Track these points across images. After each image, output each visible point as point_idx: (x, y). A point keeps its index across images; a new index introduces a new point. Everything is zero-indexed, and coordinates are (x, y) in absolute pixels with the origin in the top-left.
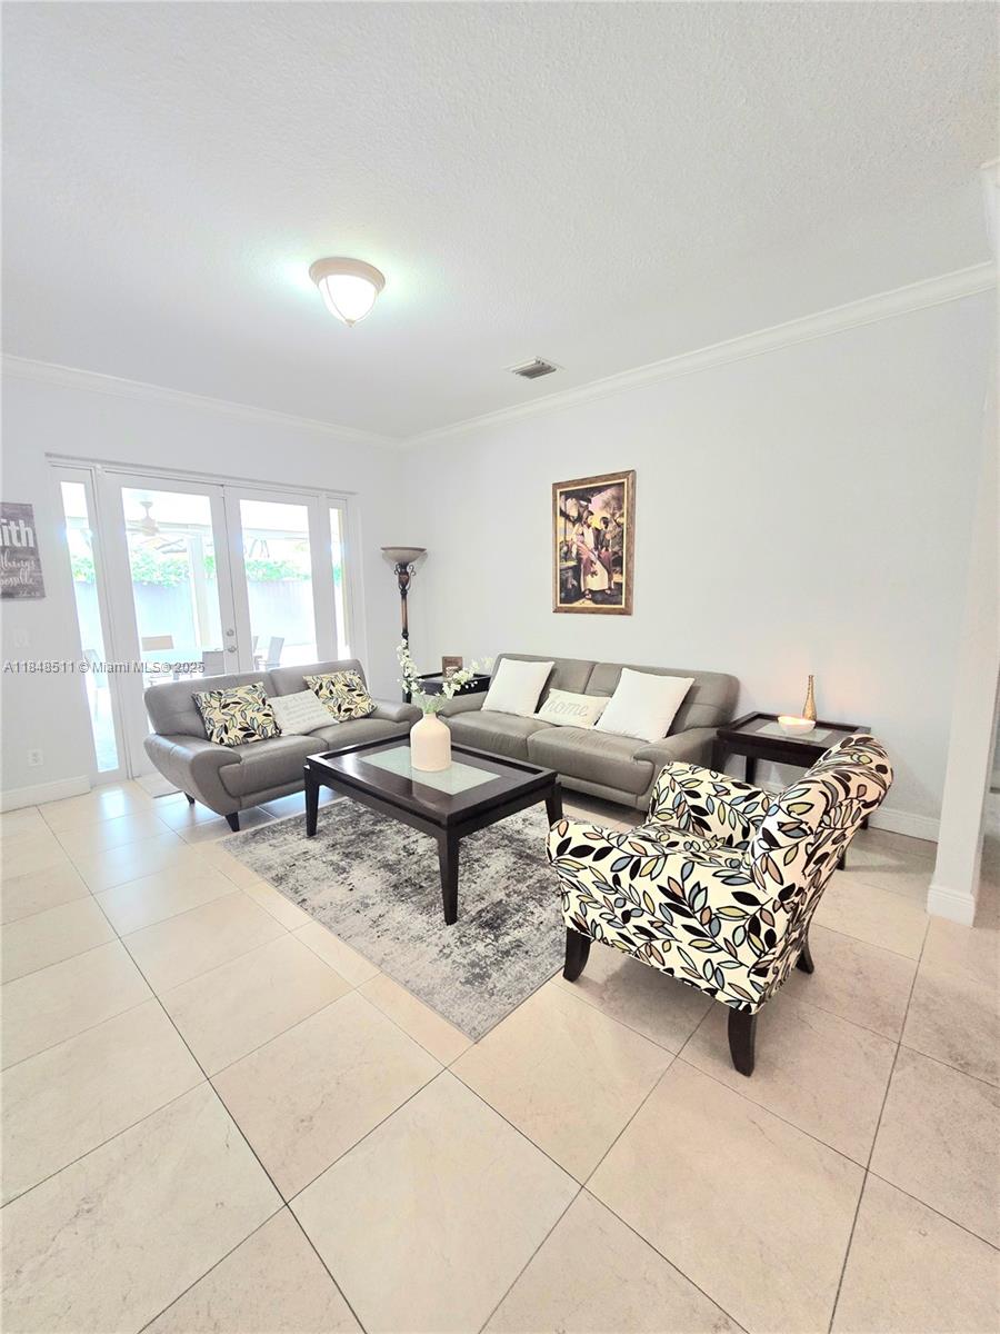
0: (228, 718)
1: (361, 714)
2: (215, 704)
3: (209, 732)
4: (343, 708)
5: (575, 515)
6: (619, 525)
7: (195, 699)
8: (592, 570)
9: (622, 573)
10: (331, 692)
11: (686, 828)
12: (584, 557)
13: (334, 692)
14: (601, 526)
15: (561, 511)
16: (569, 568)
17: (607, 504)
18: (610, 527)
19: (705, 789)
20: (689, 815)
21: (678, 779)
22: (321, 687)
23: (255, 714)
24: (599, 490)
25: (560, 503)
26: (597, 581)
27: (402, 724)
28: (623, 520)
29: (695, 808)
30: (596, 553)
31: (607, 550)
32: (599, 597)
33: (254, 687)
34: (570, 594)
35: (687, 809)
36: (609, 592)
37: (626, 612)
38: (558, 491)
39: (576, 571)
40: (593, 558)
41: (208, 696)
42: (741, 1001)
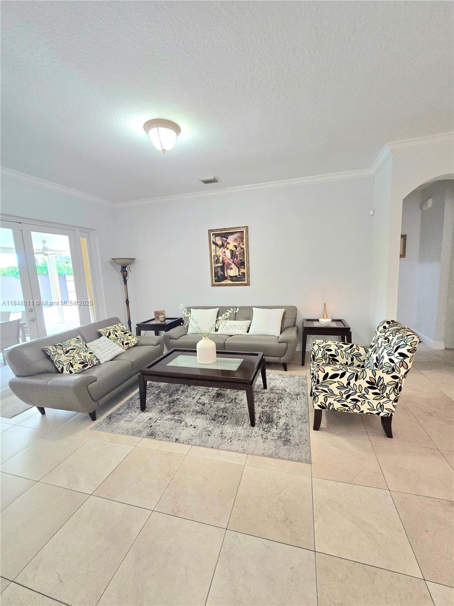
0: (71, 358)
1: (133, 345)
2: (61, 352)
3: (60, 369)
4: (124, 343)
5: (221, 244)
6: (242, 249)
7: (44, 352)
8: (230, 267)
9: (244, 268)
10: (116, 336)
11: (329, 363)
12: (226, 262)
13: (118, 335)
14: (234, 249)
15: (213, 242)
16: (218, 267)
17: (236, 240)
18: (238, 249)
19: (333, 347)
20: (329, 358)
21: (321, 346)
22: (110, 334)
23: (85, 354)
24: (232, 234)
25: (213, 238)
26: (233, 272)
27: (158, 346)
28: (244, 247)
29: (331, 355)
30: (232, 260)
31: (237, 259)
32: (234, 279)
33: (77, 338)
34: (219, 277)
35: (328, 356)
36: (239, 276)
37: (248, 284)
38: (211, 233)
39: (222, 268)
40: (230, 262)
41: (54, 348)
42: (389, 413)
